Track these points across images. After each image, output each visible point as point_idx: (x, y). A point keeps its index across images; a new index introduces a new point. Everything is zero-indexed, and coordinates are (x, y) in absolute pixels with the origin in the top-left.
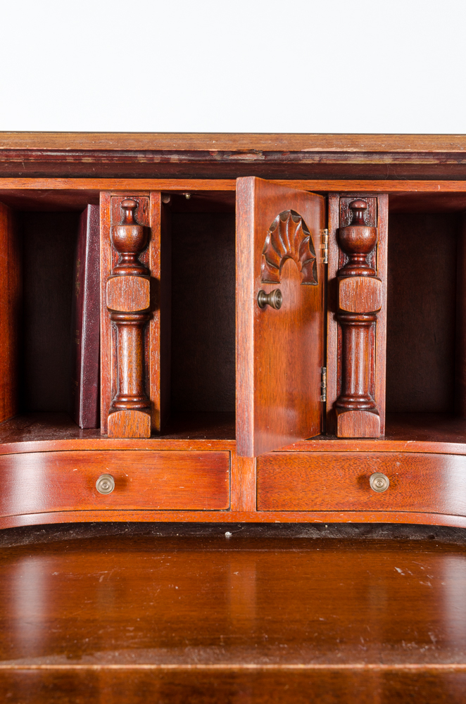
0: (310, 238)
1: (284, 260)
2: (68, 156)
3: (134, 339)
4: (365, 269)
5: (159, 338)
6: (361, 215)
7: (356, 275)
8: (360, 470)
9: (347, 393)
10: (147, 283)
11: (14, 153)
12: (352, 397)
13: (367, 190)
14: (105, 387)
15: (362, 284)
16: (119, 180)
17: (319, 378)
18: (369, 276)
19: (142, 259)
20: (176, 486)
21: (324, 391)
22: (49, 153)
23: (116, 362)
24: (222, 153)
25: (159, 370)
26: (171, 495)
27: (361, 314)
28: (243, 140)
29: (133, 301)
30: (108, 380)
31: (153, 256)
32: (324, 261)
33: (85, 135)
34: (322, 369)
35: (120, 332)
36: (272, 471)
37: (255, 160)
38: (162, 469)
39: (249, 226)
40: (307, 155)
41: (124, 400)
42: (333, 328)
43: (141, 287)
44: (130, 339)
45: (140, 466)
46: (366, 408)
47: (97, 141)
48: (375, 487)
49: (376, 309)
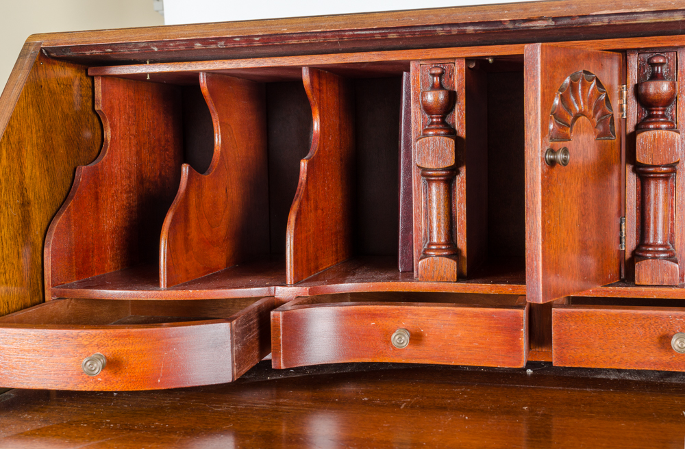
0: (607, 95)
1: (576, 117)
2: (376, 34)
3: (442, 192)
4: (663, 122)
5: (465, 192)
6: (660, 70)
7: (654, 129)
8: (662, 330)
9: (646, 242)
10: (452, 142)
11: (330, 34)
12: (651, 246)
13: (664, 45)
14: (417, 236)
15: (659, 137)
16: (425, 50)
17: (618, 228)
18: (667, 129)
19: (448, 120)
20: (470, 343)
21: (623, 240)
22: (359, 32)
23: (426, 213)
24: (514, 21)
25: (465, 221)
26: (465, 352)
27: (658, 166)
28: (534, 8)
29: (440, 159)
30: (419, 230)
31: (458, 118)
32: (623, 115)
33: (390, 14)
34: (621, 219)
35: (429, 187)
36: (568, 328)
37: (546, 26)
38: (457, 326)
39: (536, 89)
40: (596, 18)
41: (434, 247)
42: (632, 180)
43: (447, 146)
44: (438, 193)
45: (435, 322)
46: (665, 257)
47: (401, 19)
48: (676, 347)
49: (674, 161)
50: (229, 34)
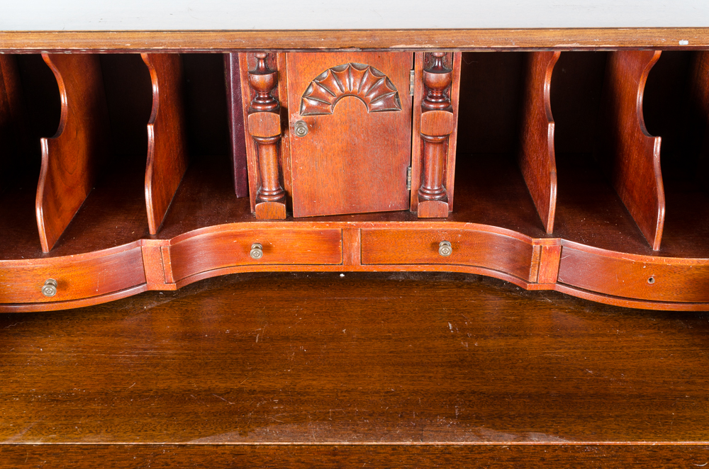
3: (271, 153)
8: (433, 239)
10: (278, 117)
12: (429, 190)
14: (252, 182)
15: (438, 116)
18: (444, 109)
20: (305, 250)
21: (409, 183)
26: (302, 256)
27: (437, 136)
29: (268, 129)
30: (253, 177)
35: (260, 148)
36: (371, 240)
38: (295, 239)
41: (266, 194)
43: (273, 119)
44: (268, 153)
45: (280, 238)
46: (439, 198)
48: (442, 253)
49: (448, 133)
50: (76, 46)
